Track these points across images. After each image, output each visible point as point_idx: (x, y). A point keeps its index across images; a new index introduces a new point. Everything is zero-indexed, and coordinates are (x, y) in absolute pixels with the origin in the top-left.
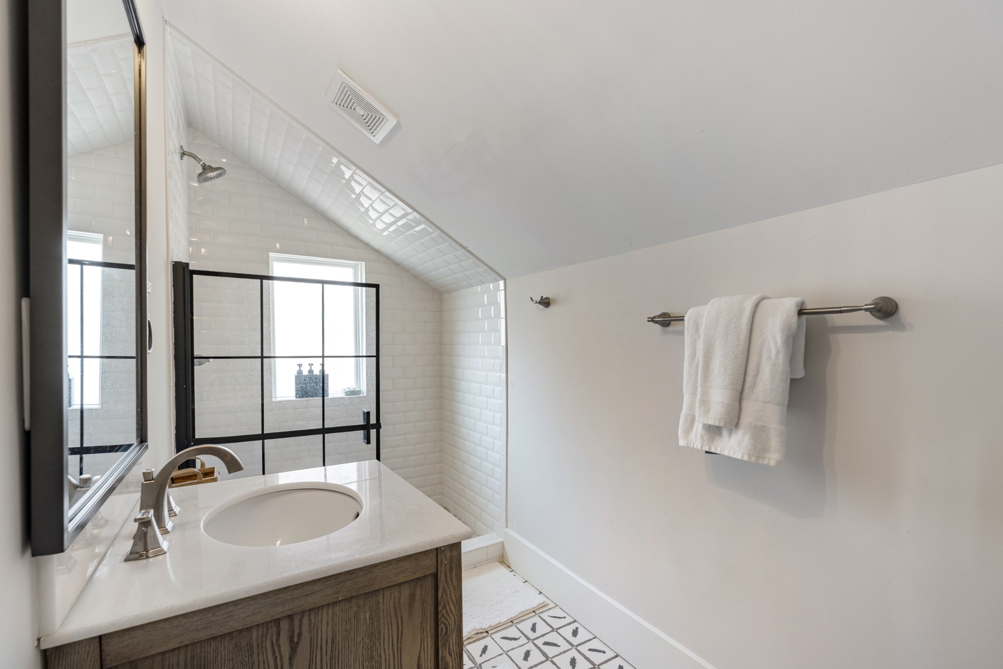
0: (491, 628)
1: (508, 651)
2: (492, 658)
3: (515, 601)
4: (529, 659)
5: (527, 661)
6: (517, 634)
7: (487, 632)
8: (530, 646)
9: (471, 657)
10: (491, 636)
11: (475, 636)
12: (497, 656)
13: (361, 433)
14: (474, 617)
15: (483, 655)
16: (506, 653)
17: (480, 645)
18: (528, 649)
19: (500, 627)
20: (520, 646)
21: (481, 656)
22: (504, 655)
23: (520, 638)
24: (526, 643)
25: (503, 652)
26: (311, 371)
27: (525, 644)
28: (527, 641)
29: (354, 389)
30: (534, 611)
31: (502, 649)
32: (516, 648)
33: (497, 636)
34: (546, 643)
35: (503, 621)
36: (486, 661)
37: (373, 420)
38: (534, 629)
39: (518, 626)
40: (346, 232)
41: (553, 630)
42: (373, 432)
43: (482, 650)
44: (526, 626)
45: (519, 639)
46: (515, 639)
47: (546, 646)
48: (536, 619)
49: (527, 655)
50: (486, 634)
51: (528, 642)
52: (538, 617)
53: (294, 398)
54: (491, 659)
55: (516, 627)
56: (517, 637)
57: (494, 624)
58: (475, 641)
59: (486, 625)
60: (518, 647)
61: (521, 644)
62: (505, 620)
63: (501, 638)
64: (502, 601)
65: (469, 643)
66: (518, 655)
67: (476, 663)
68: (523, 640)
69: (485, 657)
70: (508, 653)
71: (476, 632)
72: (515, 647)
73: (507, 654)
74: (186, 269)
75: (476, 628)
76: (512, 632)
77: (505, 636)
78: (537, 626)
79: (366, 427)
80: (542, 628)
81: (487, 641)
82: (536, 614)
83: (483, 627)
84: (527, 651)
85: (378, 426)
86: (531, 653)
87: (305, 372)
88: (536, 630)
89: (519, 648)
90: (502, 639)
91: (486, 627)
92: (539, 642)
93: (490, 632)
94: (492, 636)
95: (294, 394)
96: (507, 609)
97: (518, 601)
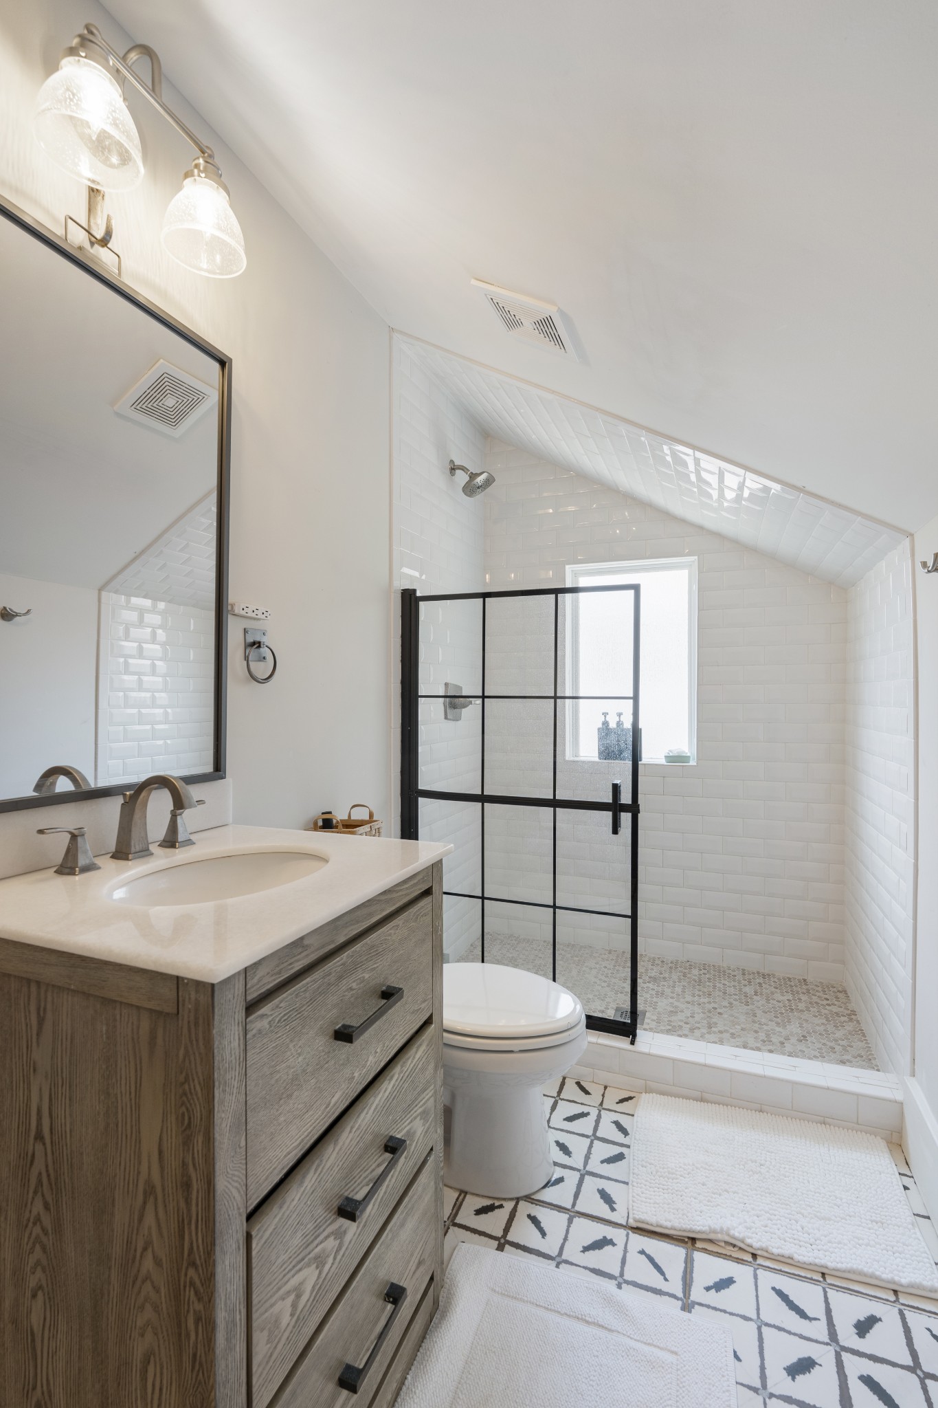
0: (766, 1254)
1: (767, 1325)
2: (725, 1311)
3: (859, 1239)
4: (799, 1378)
5: (793, 1379)
6: (813, 1305)
7: (754, 1256)
8: (825, 1356)
9: (688, 1276)
10: (755, 1270)
11: (723, 1244)
12: (737, 1315)
13: (607, 816)
14: (748, 1212)
15: (713, 1290)
16: (761, 1325)
17: (724, 1268)
18: (814, 1357)
19: (785, 1264)
20: (801, 1337)
21: (708, 1289)
22: (753, 1326)
23: (815, 1319)
24: (821, 1340)
25: (754, 1316)
26: (619, 724)
27: (817, 1341)
28: (827, 1340)
29: (678, 753)
30: (895, 1292)
31: (758, 1309)
32: (789, 1333)
33: (768, 1280)
34: (868, 1381)
35: (801, 1258)
36: (708, 1306)
37: (626, 798)
38: (864, 1327)
39: (831, 1293)
40: (666, 515)
41: (915, 1367)
42: (626, 818)
43: (718, 1280)
44: (849, 1309)
45: (810, 1319)
46: (802, 1314)
47: (865, 1389)
48: (889, 1314)
49: (802, 1367)
50: (749, 1258)
51: (827, 1344)
52: (896, 1311)
53: (597, 759)
54: (721, 1311)
55: (825, 1293)
56: (810, 1314)
57: (775, 1251)
58: (718, 1255)
59: (760, 1241)
60: (795, 1334)
61: (805, 1334)
62: (806, 1259)
63: (774, 1289)
64: (829, 1219)
65: (705, 1250)
66: (784, 1351)
67: (687, 1295)
68: (819, 1330)
69: (713, 1298)
70: (764, 1329)
71: (727, 1239)
72: (787, 1328)
73: (759, 1328)
74: (413, 596)
75: (732, 1232)
76: (808, 1296)
77: (786, 1292)
78: (877, 1326)
79: (615, 807)
80: (887, 1339)
81: (742, 1273)
82: (897, 1300)
83: (749, 1241)
84: (810, 1358)
85: (634, 809)
86: (816, 1371)
87: (613, 725)
88: (868, 1335)
89: (797, 1338)
90: (773, 1293)
91: (756, 1245)
92: (854, 1367)
93: (760, 1261)
94: (758, 1272)
95: (596, 754)
96: (830, 1242)
97: (867, 1245)
